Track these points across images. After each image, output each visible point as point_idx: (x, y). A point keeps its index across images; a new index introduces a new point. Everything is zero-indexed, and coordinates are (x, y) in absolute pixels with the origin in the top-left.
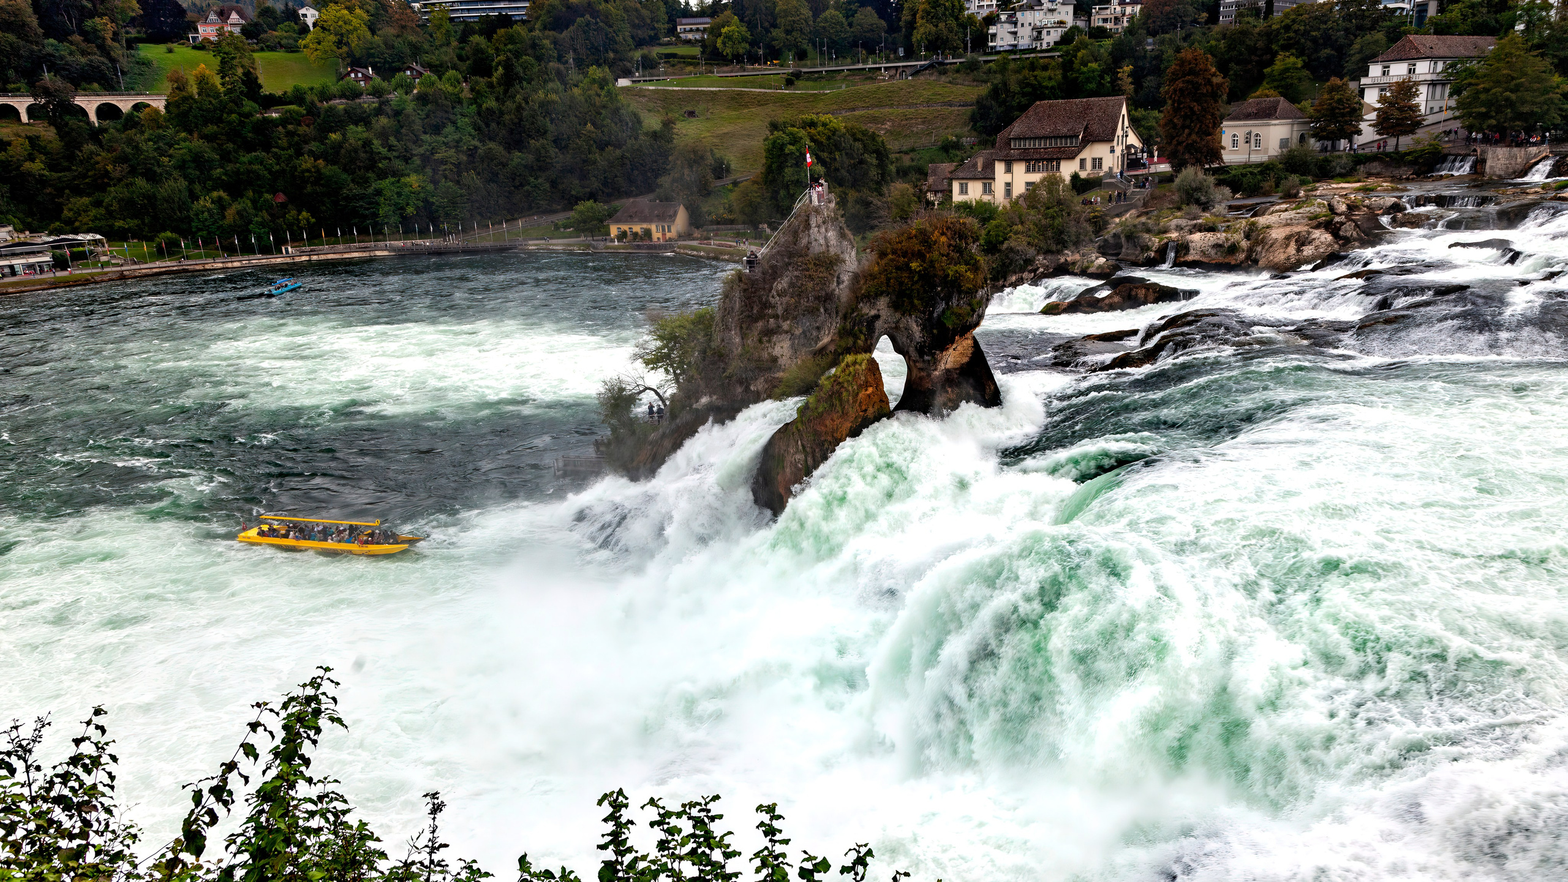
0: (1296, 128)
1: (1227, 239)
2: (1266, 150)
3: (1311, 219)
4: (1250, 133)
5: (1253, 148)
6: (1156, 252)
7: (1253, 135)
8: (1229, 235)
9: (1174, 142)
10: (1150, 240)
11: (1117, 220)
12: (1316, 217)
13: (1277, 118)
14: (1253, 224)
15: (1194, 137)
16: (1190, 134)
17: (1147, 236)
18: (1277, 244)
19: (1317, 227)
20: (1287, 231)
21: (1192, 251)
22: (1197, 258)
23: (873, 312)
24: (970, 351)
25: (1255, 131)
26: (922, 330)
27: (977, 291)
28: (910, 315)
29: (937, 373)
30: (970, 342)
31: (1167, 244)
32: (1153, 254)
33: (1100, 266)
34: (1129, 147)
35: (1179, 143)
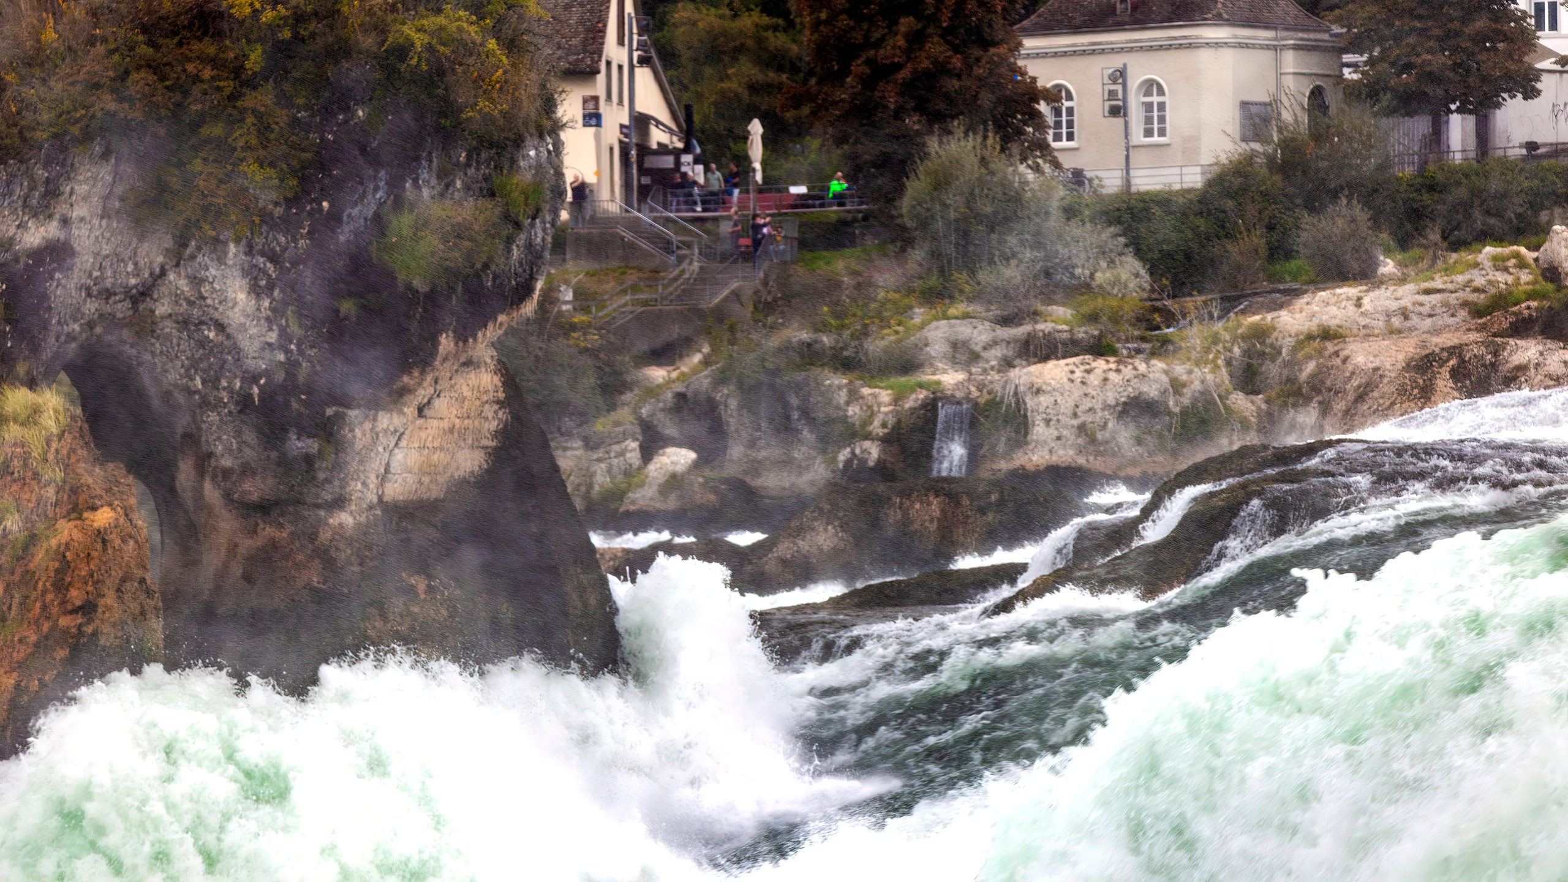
0: (1290, 61)
1: (1177, 386)
2: (1191, 145)
3: (1477, 311)
4: (1120, 75)
5: (1138, 137)
6: (886, 440)
7: (1135, 82)
8: (1180, 370)
9: (858, 67)
10: (854, 396)
11: (658, 374)
12: (1500, 302)
13: (1220, 20)
14: (1260, 334)
15: (936, 48)
16: (916, 39)
17: (836, 380)
18: (1386, 388)
19: (1521, 328)
20: (1405, 349)
21: (1039, 431)
22: (1065, 455)
23: (35, 235)
24: (493, 420)
25: (1140, 70)
26: (277, 311)
27: (518, 142)
28: (217, 244)
29: (345, 519)
30: (487, 380)
31: (930, 407)
32: (873, 452)
33: (674, 482)
34: (641, 122)
35: (882, 72)
